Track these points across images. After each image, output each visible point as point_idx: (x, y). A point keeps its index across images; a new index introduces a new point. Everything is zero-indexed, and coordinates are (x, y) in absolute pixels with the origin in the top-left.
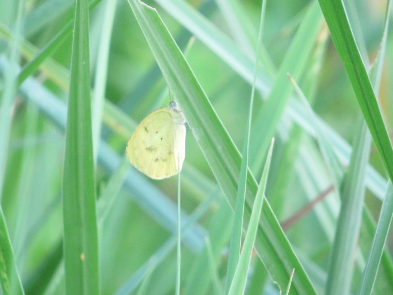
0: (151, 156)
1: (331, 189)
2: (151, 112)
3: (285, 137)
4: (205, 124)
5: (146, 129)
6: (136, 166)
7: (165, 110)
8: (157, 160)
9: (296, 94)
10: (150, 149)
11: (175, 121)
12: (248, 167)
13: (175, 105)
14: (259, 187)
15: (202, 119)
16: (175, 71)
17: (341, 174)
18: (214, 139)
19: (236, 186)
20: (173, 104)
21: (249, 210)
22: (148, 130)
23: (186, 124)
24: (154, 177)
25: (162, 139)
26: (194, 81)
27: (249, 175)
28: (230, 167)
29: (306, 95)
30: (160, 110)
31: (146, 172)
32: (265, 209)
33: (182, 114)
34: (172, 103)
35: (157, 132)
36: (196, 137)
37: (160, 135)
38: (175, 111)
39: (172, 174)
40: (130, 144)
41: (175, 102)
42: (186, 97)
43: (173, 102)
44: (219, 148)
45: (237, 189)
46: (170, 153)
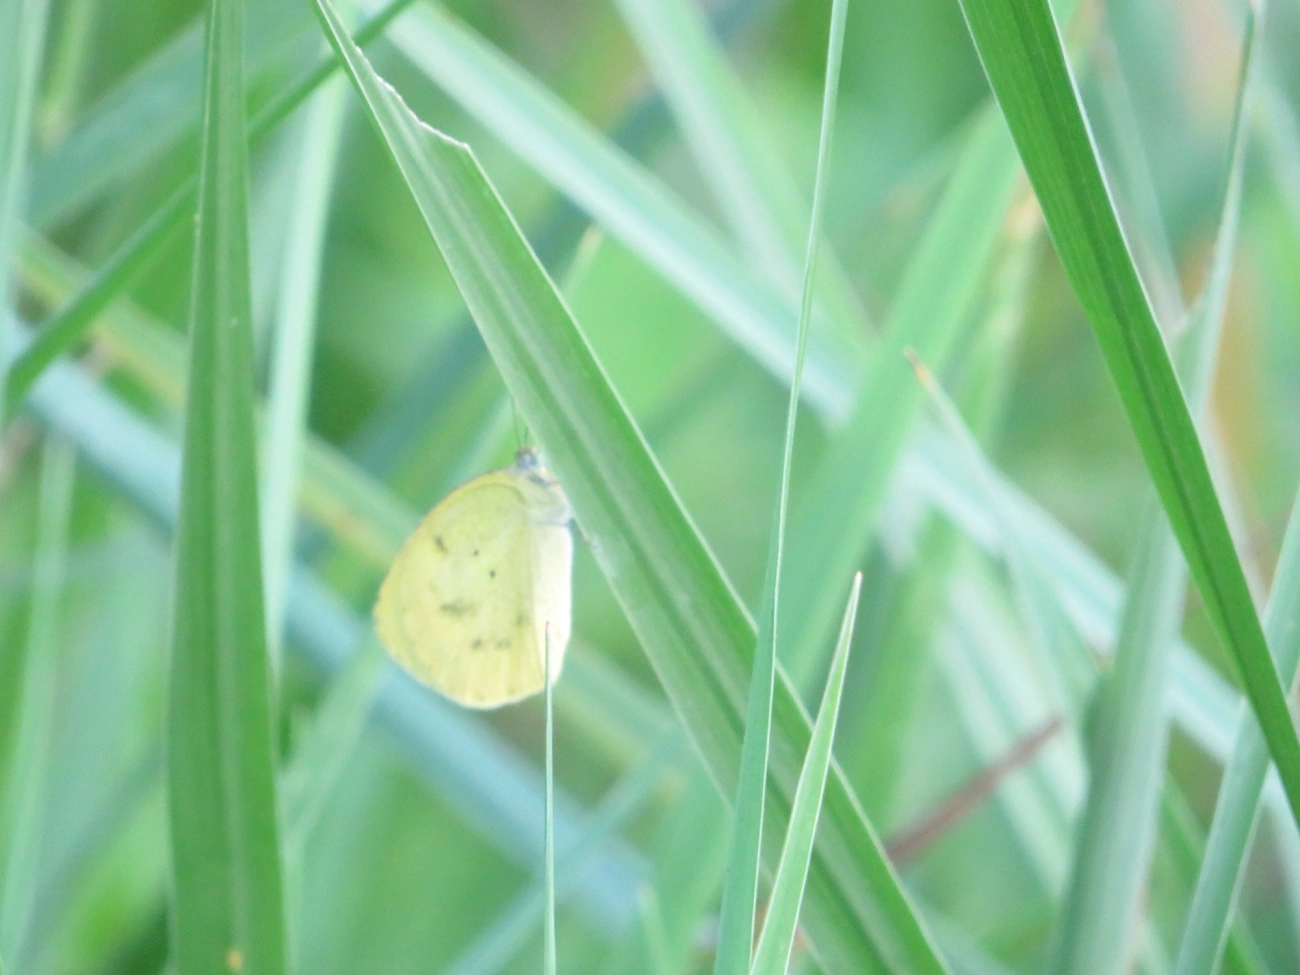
0: (456, 633)
1: (1053, 727)
2: (455, 488)
4: (635, 523)
5: (439, 543)
6: (407, 665)
7: (501, 477)
8: (477, 644)
9: (933, 416)
10: (454, 609)
11: (536, 513)
12: (775, 663)
13: (534, 462)
14: (815, 731)
15: (625, 506)
16: (534, 349)
17: (1086, 679)
18: (665, 573)
19: (738, 728)
20: (527, 458)
21: (780, 804)
22: (447, 543)
23: (573, 526)
24: (469, 701)
25: (493, 574)
26: (596, 381)
27: (780, 687)
28: (717, 664)
29: (968, 416)
30: (487, 480)
31: (442, 683)
32: (833, 797)
33: (559, 491)
34: (522, 457)
35: (476, 553)
36: (607, 567)
37: (486, 561)
38: (537, 480)
39: (527, 689)
40: (386, 592)
41: (535, 450)
42: (571, 437)
43: (527, 451)
44: (682, 600)
45: (741, 741)
46: (522, 620)
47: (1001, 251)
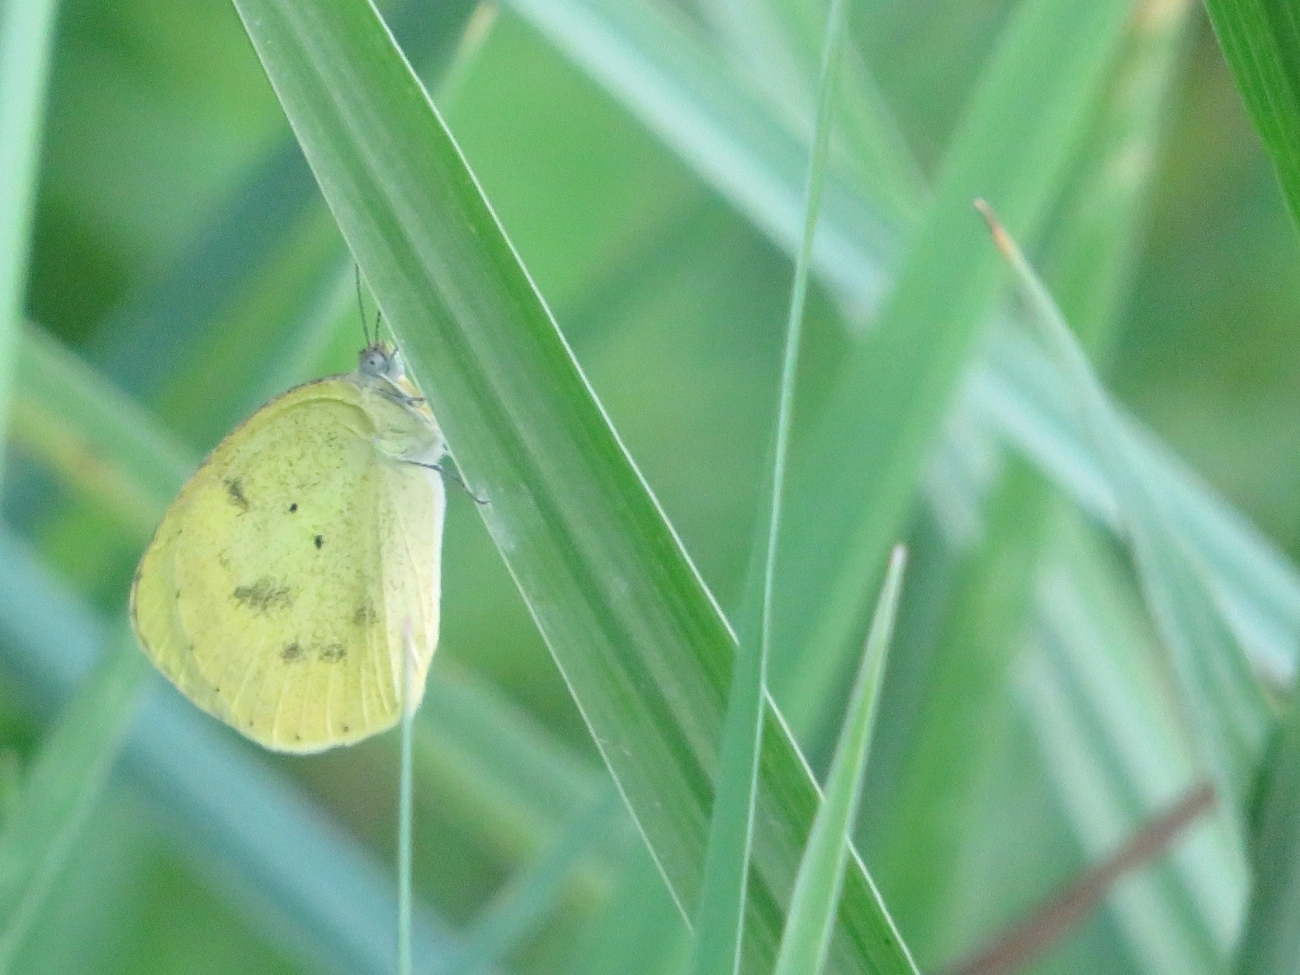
0: (261, 632)
1: (1196, 803)
2: (266, 405)
3: (961, 523)
4: (546, 467)
5: (236, 491)
6: (181, 682)
7: (335, 390)
8: (292, 652)
9: (1019, 306)
10: (256, 596)
11: (389, 447)
12: (765, 691)
13: (388, 367)
14: (825, 799)
15: (529, 439)
16: (390, 189)
17: (1253, 730)
18: (589, 542)
19: (704, 795)
20: (378, 359)
21: (769, 914)
22: (246, 494)
23: (446, 468)
24: (276, 741)
25: (318, 542)
26: (488, 243)
27: (771, 729)
28: (672, 692)
29: (1073, 312)
30: (313, 394)
31: (235, 714)
32: (853, 908)
33: (424, 412)
34: (371, 359)
35: (294, 508)
36: (498, 530)
37: (308, 520)
38: (393, 395)
39: (370, 724)
40: (149, 565)
41: (390, 348)
42: (446, 326)
43: (378, 349)
44: (618, 590)
45: (708, 813)
46: (363, 616)
47: (1129, 48)
